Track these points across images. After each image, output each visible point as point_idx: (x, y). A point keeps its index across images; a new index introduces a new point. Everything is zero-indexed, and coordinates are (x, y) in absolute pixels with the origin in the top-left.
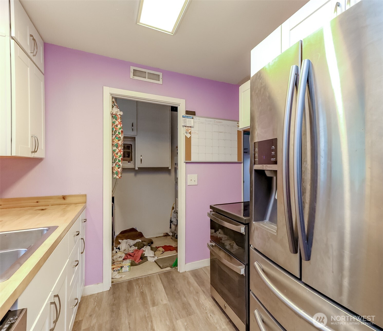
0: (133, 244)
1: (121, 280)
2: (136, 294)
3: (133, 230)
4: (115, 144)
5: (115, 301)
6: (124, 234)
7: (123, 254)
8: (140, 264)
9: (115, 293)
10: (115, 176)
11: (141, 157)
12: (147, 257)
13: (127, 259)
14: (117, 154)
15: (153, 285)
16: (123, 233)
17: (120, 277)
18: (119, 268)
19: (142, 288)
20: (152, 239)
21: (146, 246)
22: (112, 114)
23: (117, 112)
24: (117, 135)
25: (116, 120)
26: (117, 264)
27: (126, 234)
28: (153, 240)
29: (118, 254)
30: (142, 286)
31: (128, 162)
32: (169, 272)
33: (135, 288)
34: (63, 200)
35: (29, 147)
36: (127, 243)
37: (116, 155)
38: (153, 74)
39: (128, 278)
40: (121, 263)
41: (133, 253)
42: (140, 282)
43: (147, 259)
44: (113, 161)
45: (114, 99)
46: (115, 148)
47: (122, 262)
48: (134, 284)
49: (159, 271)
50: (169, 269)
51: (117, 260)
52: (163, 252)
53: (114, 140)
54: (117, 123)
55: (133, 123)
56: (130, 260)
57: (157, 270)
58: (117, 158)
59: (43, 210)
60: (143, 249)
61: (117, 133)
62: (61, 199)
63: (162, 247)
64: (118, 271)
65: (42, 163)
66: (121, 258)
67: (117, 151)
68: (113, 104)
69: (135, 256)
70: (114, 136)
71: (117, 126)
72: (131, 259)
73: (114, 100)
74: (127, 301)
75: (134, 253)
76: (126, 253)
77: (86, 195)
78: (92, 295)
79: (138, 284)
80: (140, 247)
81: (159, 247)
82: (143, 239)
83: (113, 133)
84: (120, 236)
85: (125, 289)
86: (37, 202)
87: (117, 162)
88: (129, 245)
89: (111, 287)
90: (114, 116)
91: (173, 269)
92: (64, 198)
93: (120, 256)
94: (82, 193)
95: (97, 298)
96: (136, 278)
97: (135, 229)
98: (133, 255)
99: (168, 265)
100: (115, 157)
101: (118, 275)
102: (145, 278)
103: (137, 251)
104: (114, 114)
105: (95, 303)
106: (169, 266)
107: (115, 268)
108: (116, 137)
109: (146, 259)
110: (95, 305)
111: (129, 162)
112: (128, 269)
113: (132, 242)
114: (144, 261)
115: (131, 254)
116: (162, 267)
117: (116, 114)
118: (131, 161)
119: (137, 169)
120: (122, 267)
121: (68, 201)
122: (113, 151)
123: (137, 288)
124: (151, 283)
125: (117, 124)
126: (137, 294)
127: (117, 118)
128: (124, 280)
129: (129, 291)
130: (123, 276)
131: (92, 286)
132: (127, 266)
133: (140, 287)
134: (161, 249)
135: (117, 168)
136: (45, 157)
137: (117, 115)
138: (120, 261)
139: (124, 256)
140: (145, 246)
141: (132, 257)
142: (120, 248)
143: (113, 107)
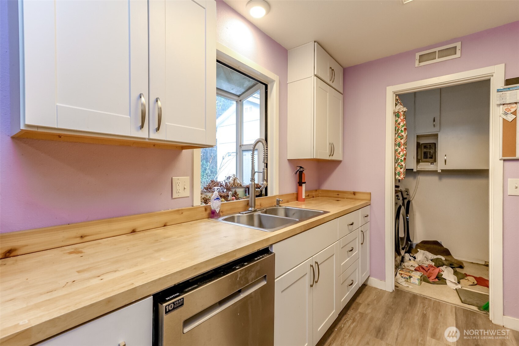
0: (431, 258)
1: (407, 289)
2: (416, 312)
3: (436, 243)
4: (397, 143)
5: (393, 305)
6: (425, 245)
7: (416, 265)
8: (434, 283)
9: (395, 298)
10: (397, 176)
11: (445, 157)
12: (446, 279)
13: (419, 271)
14: (399, 153)
15: (441, 315)
16: (424, 243)
17: (406, 285)
18: (407, 277)
19: (426, 310)
20: (463, 262)
21: (446, 266)
22: (395, 113)
23: (400, 109)
24: (400, 133)
25: (399, 118)
26: (406, 271)
27: (428, 246)
28: (465, 264)
29: (410, 262)
30: (427, 308)
31: (430, 163)
32: (473, 313)
33: (419, 305)
34: (353, 195)
35: (328, 152)
36: (424, 254)
37: (398, 155)
38: (447, 49)
39: (415, 292)
40: (410, 272)
41: (427, 268)
42: (426, 302)
43: (446, 282)
44: (396, 161)
45: (397, 96)
46: (397, 147)
47: (412, 272)
48: (419, 300)
49: (457, 304)
50: (475, 308)
51: (408, 267)
52: (473, 285)
53: (397, 140)
54: (400, 120)
55: (434, 118)
56: (421, 273)
57: (455, 300)
58: (399, 158)
59: (338, 200)
60: (441, 268)
61: (400, 132)
62: (352, 194)
63: (475, 278)
64: (406, 279)
65: (341, 164)
66: (413, 267)
67: (400, 150)
68: (396, 102)
69: (429, 271)
70: (397, 135)
71: (399, 124)
72: (423, 273)
73: (397, 98)
74: (405, 312)
75: (429, 269)
76: (420, 265)
77: (371, 193)
78: (375, 288)
79: (423, 302)
80: (438, 264)
81: (469, 276)
82: (448, 258)
83: (396, 132)
84: (421, 245)
85: (407, 300)
86: (338, 195)
87: (399, 162)
88: (426, 257)
89: (394, 290)
90: (397, 114)
91: (482, 313)
92: (354, 193)
93: (412, 265)
94: (367, 192)
95: (379, 293)
96: (424, 295)
97: (440, 243)
98: (427, 270)
99: (474, 302)
100: (397, 157)
101: (405, 283)
102: (435, 302)
103: (433, 267)
104: (397, 112)
105: (376, 297)
106: (476, 305)
107: (403, 275)
108: (399, 136)
109: (444, 282)
110: (375, 298)
111: (432, 164)
112: (417, 282)
113: (431, 256)
114: (442, 283)
115: (425, 268)
116: (464, 301)
117: (398, 112)
118: (434, 163)
119: (439, 171)
120: (410, 277)
121: (357, 196)
122: (396, 151)
123: (421, 306)
124: (439, 311)
125: (400, 122)
126: (418, 313)
127: (400, 116)
128: (409, 290)
129: (410, 304)
130: (410, 287)
131: (376, 279)
132: (417, 278)
133: (424, 307)
134: (472, 280)
135: (399, 168)
136: (342, 160)
137: (400, 112)
138: (410, 270)
139: (417, 266)
140: (444, 265)
141: (425, 271)
142: (416, 257)
143: (396, 105)
